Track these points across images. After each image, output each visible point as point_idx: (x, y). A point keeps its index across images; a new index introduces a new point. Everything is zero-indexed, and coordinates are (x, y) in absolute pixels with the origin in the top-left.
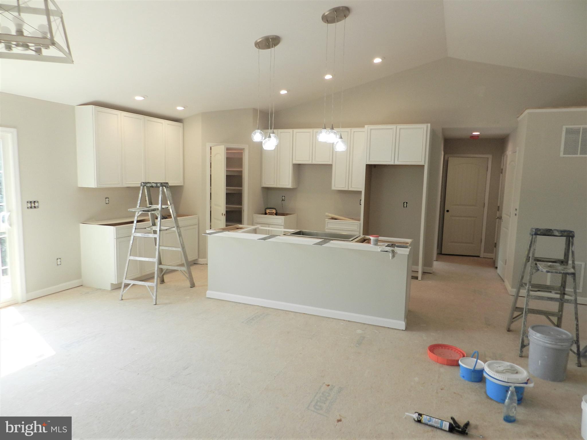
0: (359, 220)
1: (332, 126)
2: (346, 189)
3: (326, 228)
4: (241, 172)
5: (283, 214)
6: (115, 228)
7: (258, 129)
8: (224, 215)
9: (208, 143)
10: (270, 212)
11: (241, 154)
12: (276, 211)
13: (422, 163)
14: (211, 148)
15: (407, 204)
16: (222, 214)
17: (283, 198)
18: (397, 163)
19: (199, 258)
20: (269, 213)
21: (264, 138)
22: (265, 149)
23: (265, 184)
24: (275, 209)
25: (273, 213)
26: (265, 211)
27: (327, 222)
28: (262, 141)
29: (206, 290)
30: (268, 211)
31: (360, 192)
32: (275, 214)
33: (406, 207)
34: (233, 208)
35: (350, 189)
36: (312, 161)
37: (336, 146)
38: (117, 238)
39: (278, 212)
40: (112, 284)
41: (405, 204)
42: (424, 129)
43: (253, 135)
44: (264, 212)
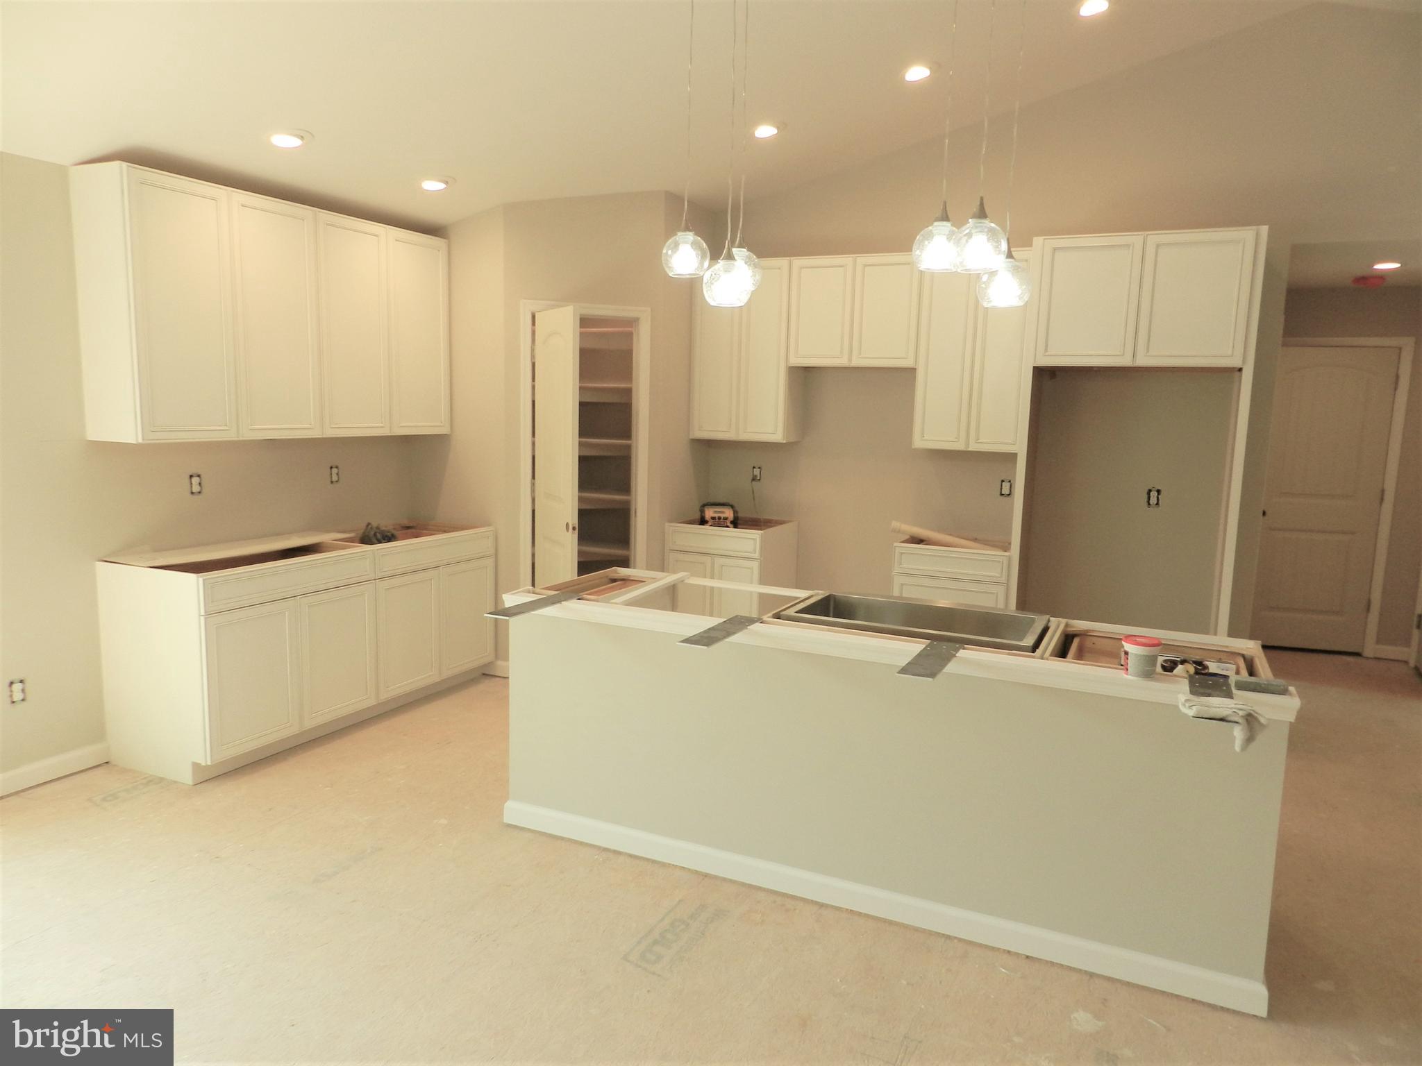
0: (1006, 547)
1: (982, 204)
2: (960, 446)
3: (897, 569)
4: (628, 392)
5: (754, 523)
6: (201, 580)
7: (687, 229)
8: (574, 529)
9: (525, 301)
10: (716, 515)
11: (629, 336)
12: (735, 512)
13: (1235, 362)
14: (534, 317)
15: (1160, 497)
16: (567, 524)
17: (757, 472)
18: (1142, 361)
19: (497, 657)
20: (713, 518)
21: (706, 264)
22: (713, 303)
23: (700, 430)
24: (732, 507)
25: (726, 519)
26: (702, 511)
27: (897, 550)
28: (701, 274)
29: (505, 798)
30: (710, 513)
31: (1012, 457)
32: (732, 522)
33: (1157, 504)
34: (603, 501)
35: (973, 447)
36: (850, 360)
37: (986, 289)
38: (209, 614)
39: (740, 515)
40: (196, 766)
41: (1154, 494)
42: (1244, 246)
43: (667, 253)
44: (697, 516)
